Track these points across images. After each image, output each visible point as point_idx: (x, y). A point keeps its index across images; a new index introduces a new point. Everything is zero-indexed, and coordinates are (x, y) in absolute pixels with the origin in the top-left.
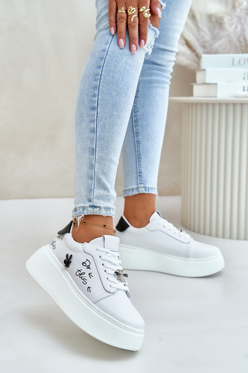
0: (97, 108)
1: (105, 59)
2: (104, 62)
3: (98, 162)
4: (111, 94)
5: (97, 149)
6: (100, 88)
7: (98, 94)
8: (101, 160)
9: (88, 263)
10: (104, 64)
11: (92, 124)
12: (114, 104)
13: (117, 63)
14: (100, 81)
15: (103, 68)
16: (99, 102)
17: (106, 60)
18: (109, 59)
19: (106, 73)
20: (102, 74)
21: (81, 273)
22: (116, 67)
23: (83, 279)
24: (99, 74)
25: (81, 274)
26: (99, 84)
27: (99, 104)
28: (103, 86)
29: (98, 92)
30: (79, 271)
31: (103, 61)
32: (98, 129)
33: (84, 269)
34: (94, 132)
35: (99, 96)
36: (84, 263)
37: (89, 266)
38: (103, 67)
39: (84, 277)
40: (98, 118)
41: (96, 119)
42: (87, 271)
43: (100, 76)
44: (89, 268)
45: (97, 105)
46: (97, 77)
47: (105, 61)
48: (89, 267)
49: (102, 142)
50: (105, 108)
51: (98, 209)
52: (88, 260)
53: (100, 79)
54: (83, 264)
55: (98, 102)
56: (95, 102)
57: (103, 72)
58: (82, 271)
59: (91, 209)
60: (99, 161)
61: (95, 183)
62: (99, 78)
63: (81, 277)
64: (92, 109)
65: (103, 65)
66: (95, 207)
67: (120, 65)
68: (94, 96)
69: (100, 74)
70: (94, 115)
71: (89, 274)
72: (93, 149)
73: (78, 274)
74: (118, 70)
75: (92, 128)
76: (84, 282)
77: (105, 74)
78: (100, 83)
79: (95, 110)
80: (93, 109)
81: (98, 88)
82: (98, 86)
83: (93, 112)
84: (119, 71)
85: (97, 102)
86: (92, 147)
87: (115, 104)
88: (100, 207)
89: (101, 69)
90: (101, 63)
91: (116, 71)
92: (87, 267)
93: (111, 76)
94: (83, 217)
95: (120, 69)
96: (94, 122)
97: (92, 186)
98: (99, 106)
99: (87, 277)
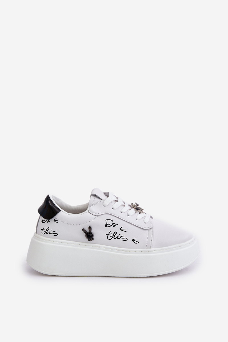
21: (112, 235)
23: (121, 238)
25: (114, 235)
30: (108, 234)
33: (112, 230)
36: (107, 224)
37: (113, 223)
39: (119, 235)
42: (117, 229)
44: (115, 225)
48: (114, 224)
52: (107, 220)
54: (106, 227)
58: (112, 233)
63: (117, 238)
71: (121, 229)
73: (110, 237)
76: (123, 239)
92: (113, 226)
99: (122, 233)
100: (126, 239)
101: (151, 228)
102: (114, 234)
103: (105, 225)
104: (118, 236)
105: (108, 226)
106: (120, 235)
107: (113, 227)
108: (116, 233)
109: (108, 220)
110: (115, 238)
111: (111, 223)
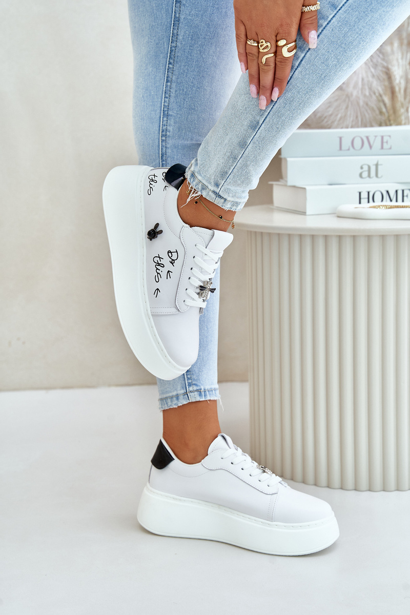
0: (296, 69)
3: (254, 143)
4: (327, 60)
5: (263, 125)
8: (260, 143)
9: (174, 256)
10: (343, 5)
12: (323, 76)
13: (364, 14)
14: (322, 31)
15: (338, 12)
16: (303, 62)
19: (338, 23)
20: (332, 21)
22: (359, 20)
23: (158, 273)
24: (327, 19)
25: (159, 264)
26: (319, 35)
27: (301, 65)
30: (159, 257)
33: (166, 261)
35: (308, 54)
36: (171, 253)
37: (174, 260)
38: (339, 10)
39: (160, 271)
42: (168, 266)
43: (326, 23)
44: (172, 264)
45: (298, 65)
46: (321, 21)
48: (173, 262)
49: (275, 120)
50: (307, 77)
51: (223, 200)
52: (177, 252)
53: (324, 28)
54: (168, 253)
55: (302, 60)
56: (298, 59)
57: (334, 19)
58: (162, 262)
59: (213, 196)
60: (257, 143)
61: (236, 167)
62: (324, 26)
63: (157, 269)
65: (341, 7)
66: (220, 197)
67: (367, 20)
68: (301, 48)
69: (329, 19)
71: (169, 271)
72: (258, 122)
73: (156, 259)
74: (360, 27)
76: (157, 277)
77: (336, 23)
84: (361, 30)
85: (299, 61)
86: (258, 118)
87: (325, 77)
88: (225, 200)
89: (335, 12)
91: (356, 27)
92: (171, 260)
93: (343, 32)
94: (198, 196)
95: (364, 27)
97: (230, 169)
98: (299, 68)
99: (164, 274)
100: (157, 281)
101: (179, 310)
102: (161, 265)
105: (170, 254)
110: (156, 266)
111: (174, 257)
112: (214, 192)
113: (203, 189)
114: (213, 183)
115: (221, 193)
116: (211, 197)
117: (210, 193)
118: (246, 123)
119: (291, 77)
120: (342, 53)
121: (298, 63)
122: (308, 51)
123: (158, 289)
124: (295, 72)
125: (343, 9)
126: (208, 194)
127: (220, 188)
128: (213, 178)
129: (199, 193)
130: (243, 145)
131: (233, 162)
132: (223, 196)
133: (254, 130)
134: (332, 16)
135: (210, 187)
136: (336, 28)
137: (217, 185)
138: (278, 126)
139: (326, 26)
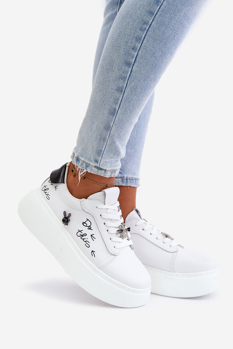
0: (133, 65)
1: (161, 5)
2: (159, 9)
3: (116, 125)
4: (154, 53)
5: (119, 110)
6: (145, 41)
7: (140, 48)
8: (120, 124)
10: (158, 11)
11: (122, 81)
12: (154, 66)
15: (155, 17)
16: (137, 59)
17: (162, 7)
18: (165, 7)
19: (157, 25)
20: (152, 24)
21: (82, 234)
23: (86, 241)
25: (82, 236)
26: (145, 37)
27: (137, 61)
28: (148, 41)
29: (141, 46)
30: (80, 231)
31: (159, 7)
32: (128, 90)
33: (85, 230)
34: (121, 91)
35: (140, 52)
36: (85, 223)
37: (90, 226)
38: (156, 15)
40: (131, 77)
41: (128, 77)
42: (89, 233)
43: (148, 26)
44: (90, 229)
45: (135, 61)
46: (144, 26)
47: (160, 7)
48: (90, 227)
49: (127, 105)
50: (142, 68)
51: (103, 171)
53: (148, 30)
55: (136, 58)
56: (133, 57)
57: (153, 23)
58: (83, 232)
59: (96, 170)
60: (118, 124)
61: (107, 145)
62: (147, 29)
63: (83, 239)
64: (126, 63)
65: (157, 13)
66: (101, 169)
68: (134, 49)
69: (150, 24)
70: (127, 72)
71: (91, 235)
72: (115, 110)
73: (79, 234)
75: (121, 86)
76: (86, 244)
77: (155, 25)
78: (146, 35)
79: (129, 67)
80: (128, 64)
81: (141, 41)
82: (143, 38)
83: (127, 68)
85: (134, 58)
86: (114, 106)
87: (155, 66)
88: (105, 170)
89: (153, 17)
90: (155, 8)
92: (88, 227)
93: (162, 31)
96: (125, 80)
97: (103, 147)
98: (135, 64)
99: (90, 239)
100: (88, 246)
101: (115, 255)
102: (84, 235)
103: (83, 222)
104: (85, 239)
105: (85, 224)
106: (87, 239)
107: (88, 229)
108: (86, 235)
109: (89, 220)
110: (82, 238)
111: (89, 224)
112: (96, 167)
113: (87, 167)
114: (93, 161)
115: (101, 167)
116: (94, 171)
117: (93, 168)
118: (106, 112)
119: (131, 71)
120: (163, 46)
121: (134, 60)
122: (139, 50)
123: (92, 251)
124: (133, 67)
125: (158, 13)
126: (91, 170)
127: (99, 163)
128: (92, 157)
129: (85, 171)
130: (108, 128)
131: (104, 141)
132: (103, 168)
133: (114, 115)
134: (151, 20)
135: (92, 164)
136: (156, 29)
137: (96, 161)
138: (130, 109)
139: (148, 29)
